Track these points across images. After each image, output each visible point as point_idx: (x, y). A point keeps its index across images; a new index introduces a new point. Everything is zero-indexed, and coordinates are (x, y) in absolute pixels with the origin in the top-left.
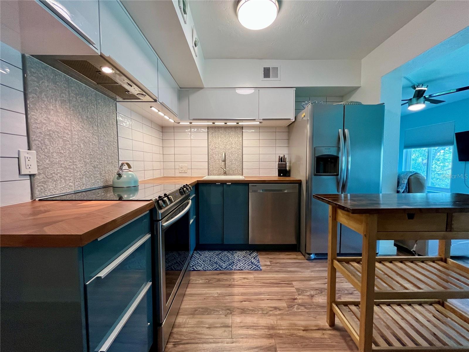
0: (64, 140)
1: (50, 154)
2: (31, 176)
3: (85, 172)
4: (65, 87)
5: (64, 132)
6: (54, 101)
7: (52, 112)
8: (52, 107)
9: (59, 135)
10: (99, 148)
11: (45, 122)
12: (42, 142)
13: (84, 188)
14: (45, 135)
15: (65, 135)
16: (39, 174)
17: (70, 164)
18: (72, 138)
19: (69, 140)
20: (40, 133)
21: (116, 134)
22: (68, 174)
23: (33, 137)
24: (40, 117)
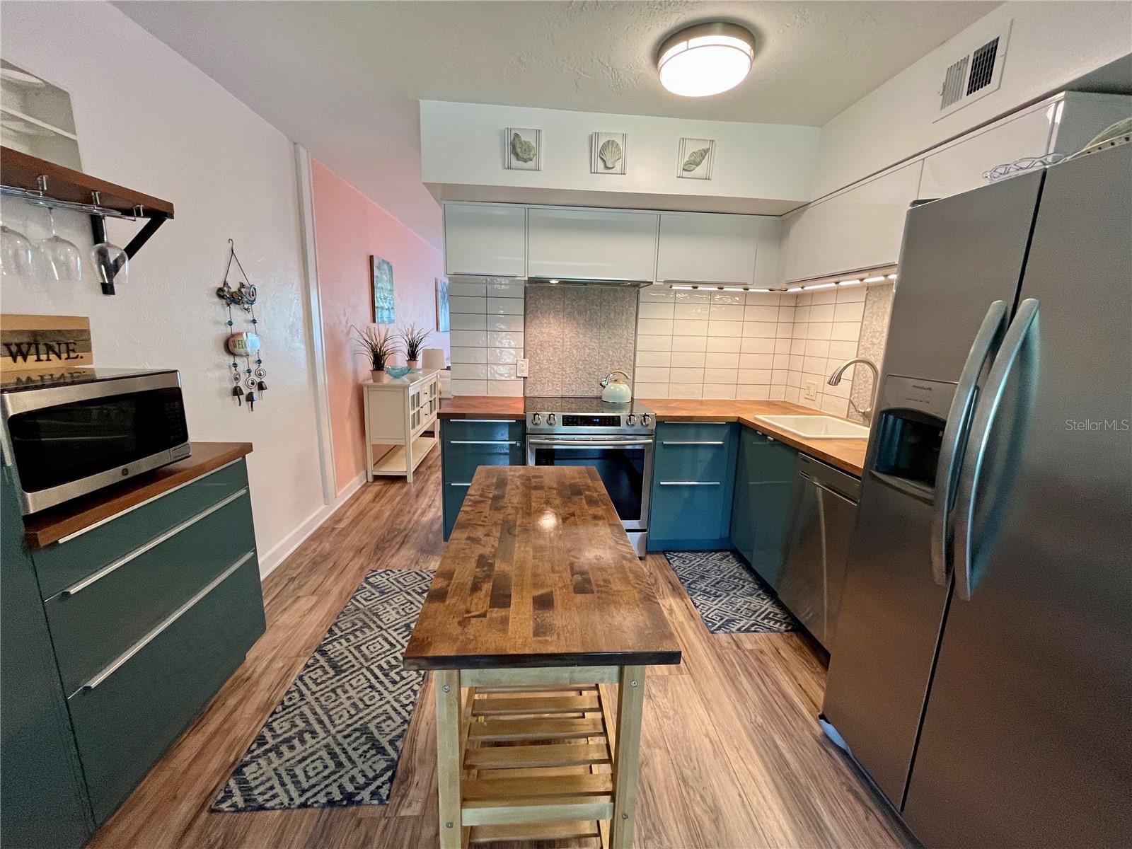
0: (554, 349)
1: (540, 362)
2: (524, 378)
3: (576, 378)
5: (555, 341)
6: (548, 315)
7: (545, 325)
8: (545, 321)
9: (551, 344)
10: (599, 353)
11: (538, 334)
12: (534, 351)
13: (573, 394)
14: (537, 346)
15: (557, 343)
16: (530, 377)
17: (558, 370)
18: (563, 346)
19: (559, 347)
20: (534, 344)
21: (633, 332)
22: (556, 379)
23: (528, 348)
24: (534, 331)
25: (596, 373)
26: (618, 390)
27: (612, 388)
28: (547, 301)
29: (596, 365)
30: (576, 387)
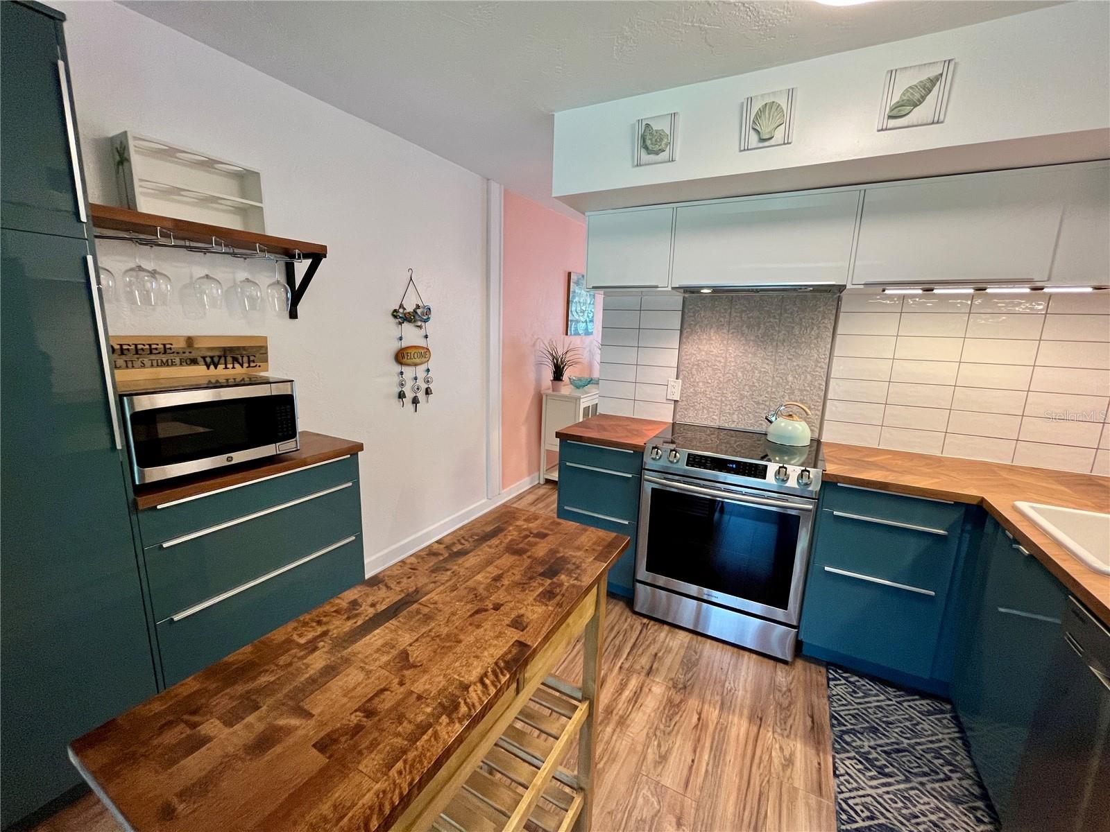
0: (713, 370)
1: (695, 384)
2: (675, 401)
3: (739, 407)
4: (725, 309)
5: (716, 360)
6: (708, 330)
7: (704, 342)
8: (705, 337)
9: (709, 364)
10: (773, 377)
11: (695, 352)
12: (689, 372)
13: (733, 426)
14: (693, 366)
15: (717, 363)
16: (683, 400)
17: (717, 395)
19: (720, 368)
20: (689, 363)
21: (828, 353)
22: (714, 407)
23: (682, 368)
24: (690, 348)
25: (767, 403)
26: (790, 428)
27: (783, 424)
28: (708, 314)
29: (767, 392)
30: (738, 417)
